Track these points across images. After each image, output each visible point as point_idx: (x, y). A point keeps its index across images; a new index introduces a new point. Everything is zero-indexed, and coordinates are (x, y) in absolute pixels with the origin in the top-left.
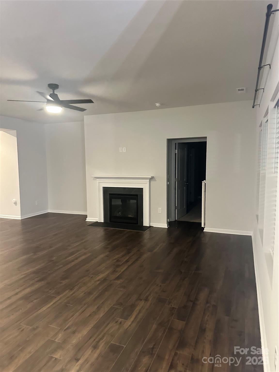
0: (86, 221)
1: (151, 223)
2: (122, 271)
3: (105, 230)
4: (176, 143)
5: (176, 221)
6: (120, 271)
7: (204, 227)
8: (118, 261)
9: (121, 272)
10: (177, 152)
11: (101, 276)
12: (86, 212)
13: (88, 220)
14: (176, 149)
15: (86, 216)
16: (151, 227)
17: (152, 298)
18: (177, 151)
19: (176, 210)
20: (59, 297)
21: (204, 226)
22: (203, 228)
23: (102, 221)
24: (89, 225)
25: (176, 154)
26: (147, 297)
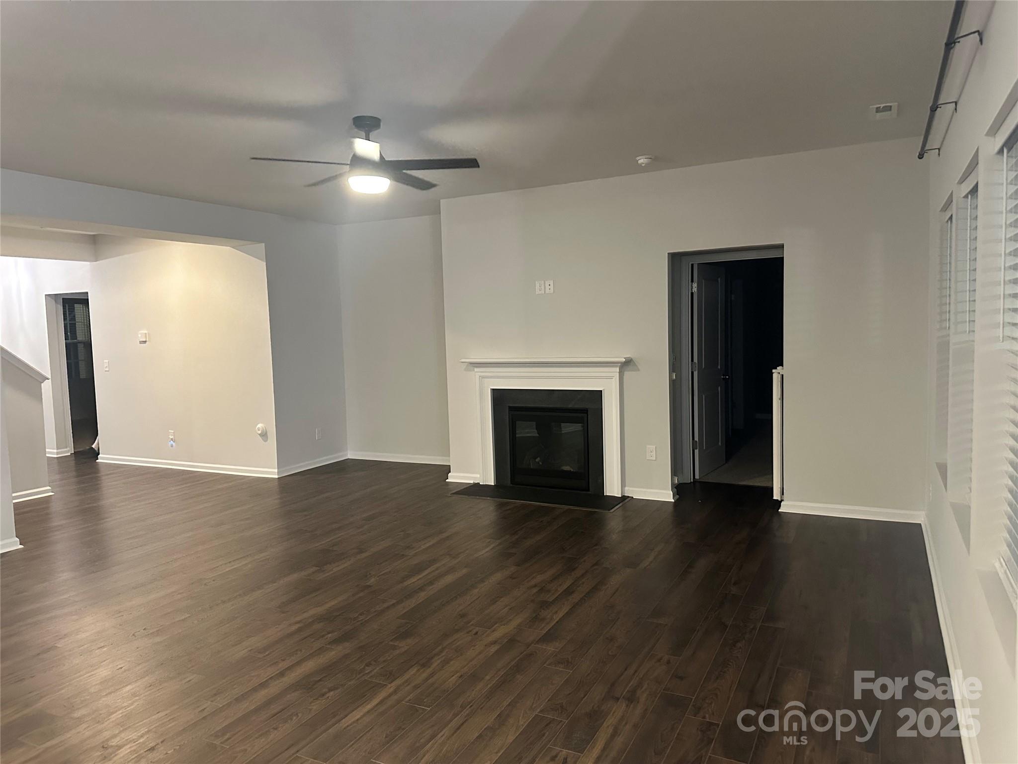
0: (447, 481)
1: (626, 488)
2: (557, 618)
3: (500, 506)
4: (692, 265)
5: (695, 481)
6: (552, 619)
7: (779, 499)
8: (542, 590)
9: (555, 622)
10: (695, 290)
11: (501, 631)
12: (447, 458)
13: (454, 478)
14: (692, 281)
15: (447, 470)
16: (628, 500)
17: (645, 695)
18: (695, 285)
19: (697, 452)
20: (392, 684)
21: (781, 497)
22: (778, 503)
23: (491, 481)
24: (457, 493)
25: (692, 294)
26: (633, 692)
